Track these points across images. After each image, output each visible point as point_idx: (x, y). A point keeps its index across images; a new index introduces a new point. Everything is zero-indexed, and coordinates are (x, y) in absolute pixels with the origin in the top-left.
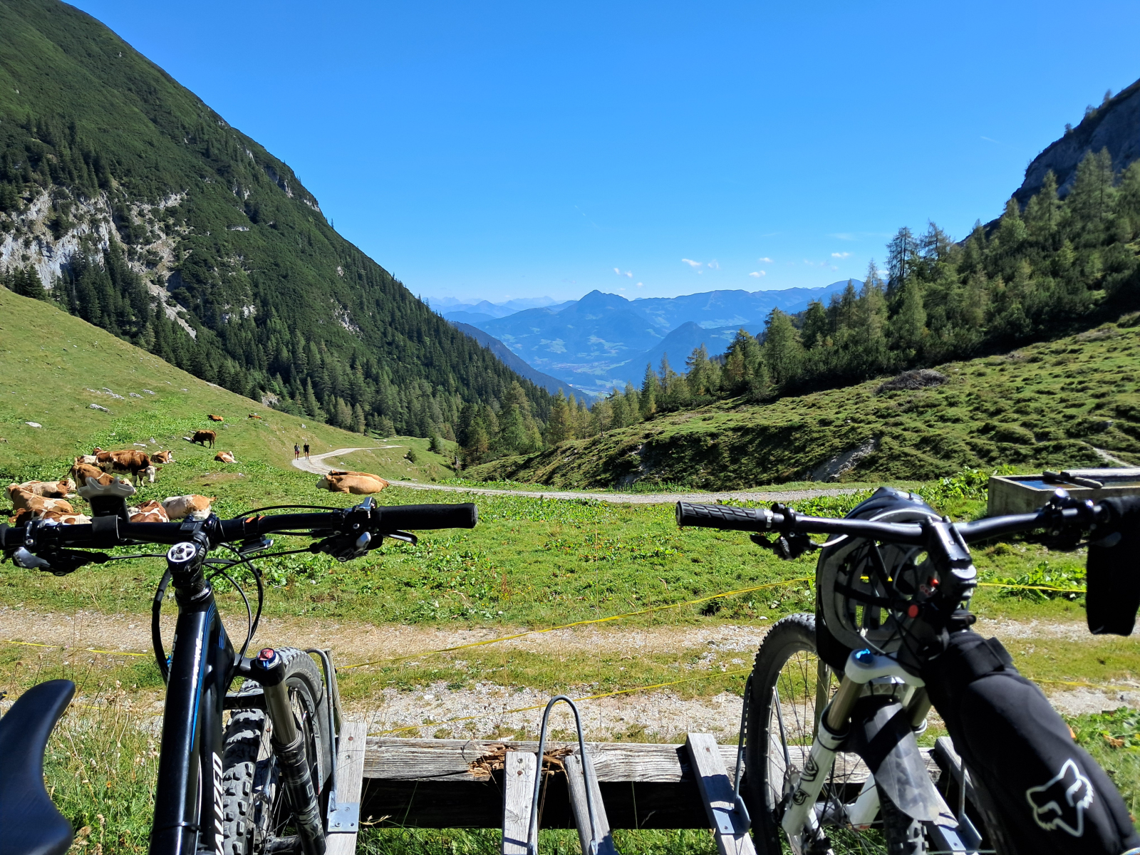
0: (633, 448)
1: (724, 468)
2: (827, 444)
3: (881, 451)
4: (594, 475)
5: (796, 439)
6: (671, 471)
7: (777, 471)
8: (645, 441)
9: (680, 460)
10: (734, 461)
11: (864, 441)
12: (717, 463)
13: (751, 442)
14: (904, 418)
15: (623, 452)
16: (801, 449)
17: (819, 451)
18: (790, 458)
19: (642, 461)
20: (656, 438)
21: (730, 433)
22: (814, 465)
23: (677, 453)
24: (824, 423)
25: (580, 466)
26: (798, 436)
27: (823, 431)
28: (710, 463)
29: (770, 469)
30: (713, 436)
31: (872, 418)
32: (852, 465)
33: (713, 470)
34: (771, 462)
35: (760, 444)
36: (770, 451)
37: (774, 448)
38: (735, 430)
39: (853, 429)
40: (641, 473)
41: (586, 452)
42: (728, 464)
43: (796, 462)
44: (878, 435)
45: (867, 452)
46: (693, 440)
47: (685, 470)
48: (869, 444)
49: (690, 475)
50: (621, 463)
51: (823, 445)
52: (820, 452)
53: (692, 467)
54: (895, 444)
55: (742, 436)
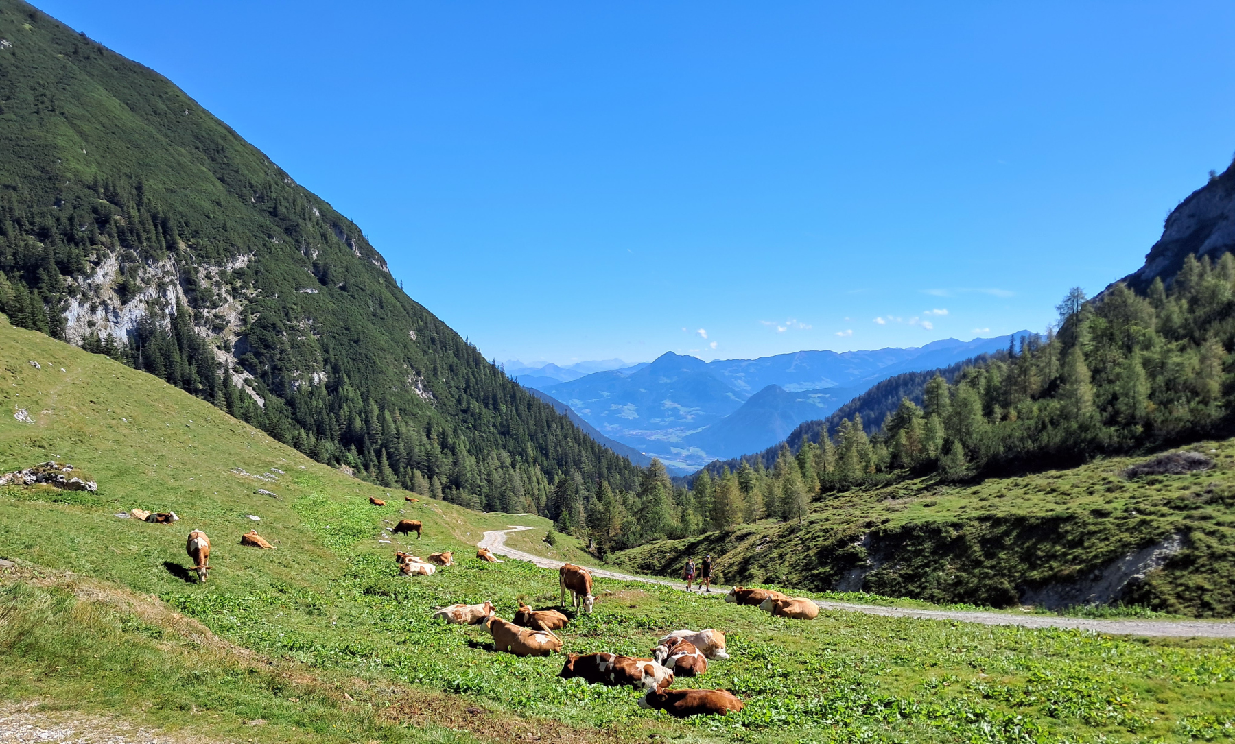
0: (854, 538)
1: (978, 563)
2: (1113, 539)
3: (1197, 549)
4: (808, 567)
5: (1067, 532)
6: (909, 566)
7: (1051, 568)
8: (867, 531)
9: (918, 553)
10: (989, 555)
11: (1166, 536)
12: (968, 558)
13: (1007, 533)
14: (1209, 510)
15: (842, 543)
16: (1079, 543)
17: (1103, 547)
18: (1065, 554)
19: (869, 554)
20: (883, 527)
21: (976, 523)
22: (1103, 563)
23: (913, 545)
24: (1099, 513)
25: (781, 557)
26: (1069, 528)
27: (1101, 523)
28: (957, 557)
29: (1040, 566)
30: (956, 526)
31: (1165, 510)
32: (1158, 564)
33: (963, 565)
34: (1040, 558)
35: (1018, 536)
36: (1035, 545)
37: (1040, 541)
38: (982, 519)
39: (1143, 522)
40: (871, 567)
41: (785, 540)
42: (982, 558)
43: (1075, 558)
44: (1185, 532)
45: (1174, 549)
46: (932, 531)
47: (927, 565)
48: (1174, 540)
49: (935, 570)
50: (843, 555)
51: (1107, 539)
52: (1106, 549)
53: (936, 562)
54: (1213, 541)
55: (992, 526)
